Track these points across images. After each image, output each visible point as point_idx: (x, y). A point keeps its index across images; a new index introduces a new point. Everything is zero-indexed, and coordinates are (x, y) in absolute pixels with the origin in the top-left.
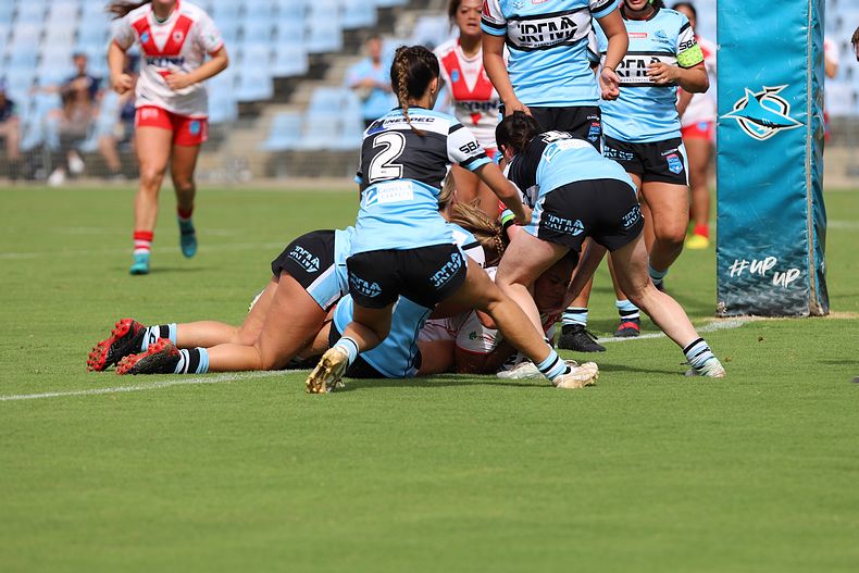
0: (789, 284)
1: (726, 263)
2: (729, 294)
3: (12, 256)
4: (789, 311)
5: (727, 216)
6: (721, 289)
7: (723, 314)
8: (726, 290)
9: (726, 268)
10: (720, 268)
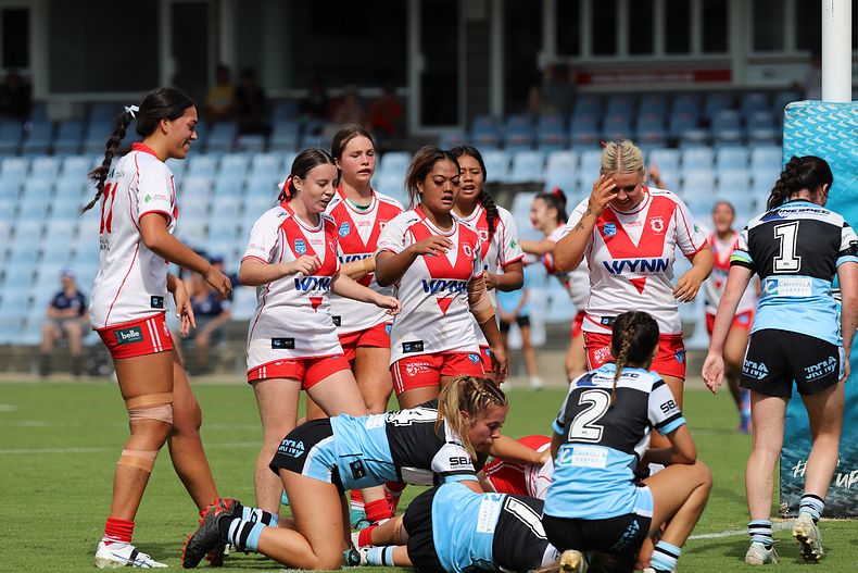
0: (852, 485)
1: (789, 464)
2: (792, 495)
3: (76, 450)
4: (852, 513)
5: (792, 417)
6: (784, 489)
7: (785, 515)
8: (789, 491)
9: (790, 469)
10: (783, 469)
